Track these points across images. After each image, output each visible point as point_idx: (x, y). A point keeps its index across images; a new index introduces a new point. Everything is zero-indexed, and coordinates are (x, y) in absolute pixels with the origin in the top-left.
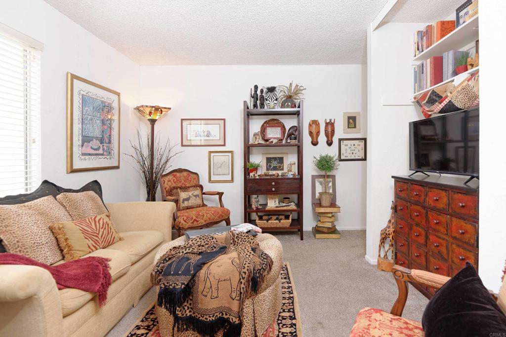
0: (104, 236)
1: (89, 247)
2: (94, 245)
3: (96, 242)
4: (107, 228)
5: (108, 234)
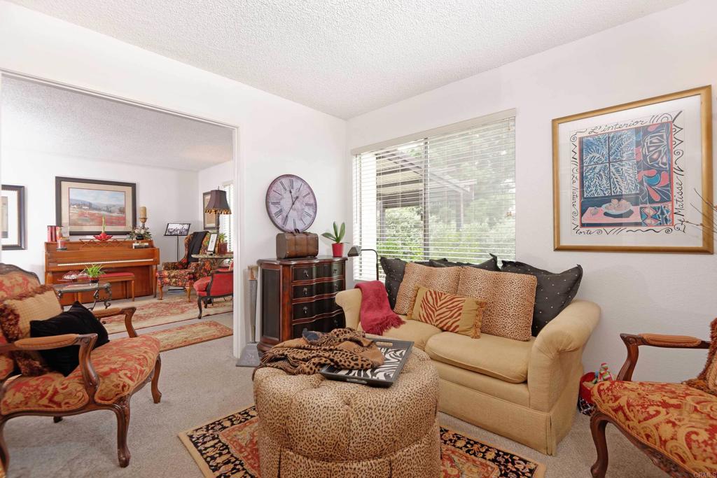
0: (442, 316)
1: (420, 316)
2: (425, 316)
3: (428, 315)
4: (453, 312)
5: (450, 317)
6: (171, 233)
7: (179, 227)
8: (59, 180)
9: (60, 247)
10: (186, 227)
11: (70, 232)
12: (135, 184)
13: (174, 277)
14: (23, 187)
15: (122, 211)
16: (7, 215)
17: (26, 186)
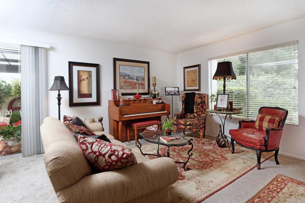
6: (169, 93)
7: (173, 89)
8: (115, 60)
9: (121, 104)
10: (177, 89)
11: (122, 93)
12: (149, 62)
13: (190, 125)
14: (99, 64)
15: (143, 79)
16: (91, 83)
17: (100, 64)
